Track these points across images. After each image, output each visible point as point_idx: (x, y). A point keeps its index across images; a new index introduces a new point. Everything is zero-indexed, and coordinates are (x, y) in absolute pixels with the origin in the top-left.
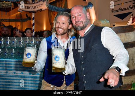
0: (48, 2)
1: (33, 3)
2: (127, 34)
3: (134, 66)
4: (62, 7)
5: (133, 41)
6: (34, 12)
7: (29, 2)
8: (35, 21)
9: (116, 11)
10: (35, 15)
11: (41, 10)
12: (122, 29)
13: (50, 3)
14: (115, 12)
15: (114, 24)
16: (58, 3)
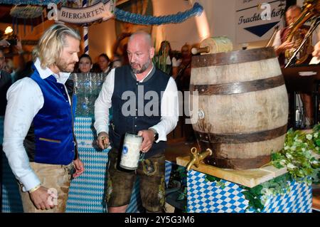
0: (115, 5)
1: (85, 6)
2: (262, 62)
3: (275, 121)
4: (141, 13)
5: (273, 76)
6: (88, 25)
7: (76, 4)
8: (89, 42)
9: (249, 20)
10: (89, 31)
11: (100, 21)
12: (254, 54)
13: (117, 7)
14: (245, 21)
15: (245, 45)
16: (133, 6)
